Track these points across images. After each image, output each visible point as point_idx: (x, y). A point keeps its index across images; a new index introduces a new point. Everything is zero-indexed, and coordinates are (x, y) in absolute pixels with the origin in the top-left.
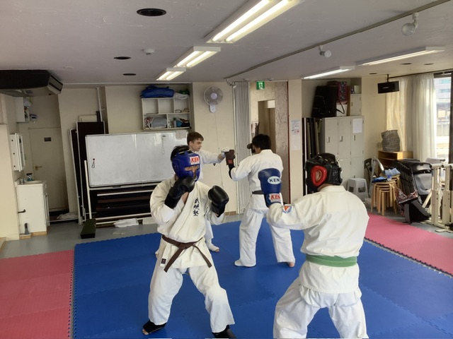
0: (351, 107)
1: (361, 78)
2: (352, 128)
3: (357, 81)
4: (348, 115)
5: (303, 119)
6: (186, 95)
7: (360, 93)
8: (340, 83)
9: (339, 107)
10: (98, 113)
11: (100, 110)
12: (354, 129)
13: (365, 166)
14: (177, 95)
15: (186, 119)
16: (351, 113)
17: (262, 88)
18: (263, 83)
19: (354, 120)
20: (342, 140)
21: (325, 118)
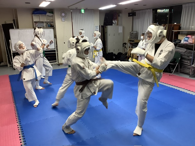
0: (119, 22)
1: (122, 11)
2: (118, 30)
3: (120, 12)
4: (117, 25)
5: (100, 26)
6: (52, 14)
8: (114, 12)
9: (114, 22)
10: (14, 20)
11: (15, 19)
13: (123, 46)
14: (48, 14)
15: (52, 24)
16: (119, 24)
18: (84, 10)
19: (119, 27)
20: (114, 35)
21: (108, 26)
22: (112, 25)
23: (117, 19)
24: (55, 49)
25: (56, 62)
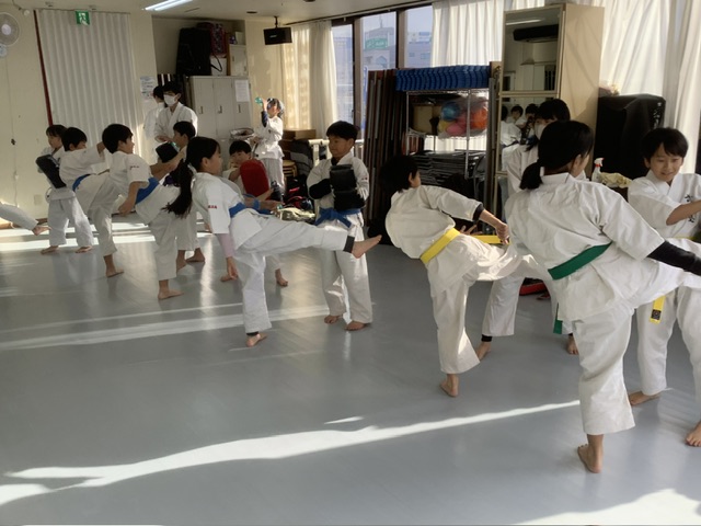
0: (232, 63)
1: (242, 22)
2: (234, 93)
3: (237, 25)
4: (228, 73)
5: (159, 76)
7: (244, 43)
8: (212, 25)
9: (213, 61)
12: (237, 96)
16: (233, 72)
17: (85, 23)
18: (87, 14)
19: (237, 82)
20: (221, 112)
21: (194, 77)
22: (208, 73)
23: (225, 52)
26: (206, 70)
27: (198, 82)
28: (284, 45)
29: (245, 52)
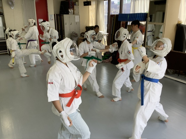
0: (75, 11)
2: (75, 19)
5: (54, 15)
7: (78, 5)
15: (2, 12)
16: (75, 13)
19: (76, 16)
20: (71, 24)
21: (64, 15)
22: (68, 14)
23: (73, 8)
24: (5, 38)
25: (7, 52)
26: (68, 13)
27: (65, 16)
28: (90, 6)
29: (78, 8)
